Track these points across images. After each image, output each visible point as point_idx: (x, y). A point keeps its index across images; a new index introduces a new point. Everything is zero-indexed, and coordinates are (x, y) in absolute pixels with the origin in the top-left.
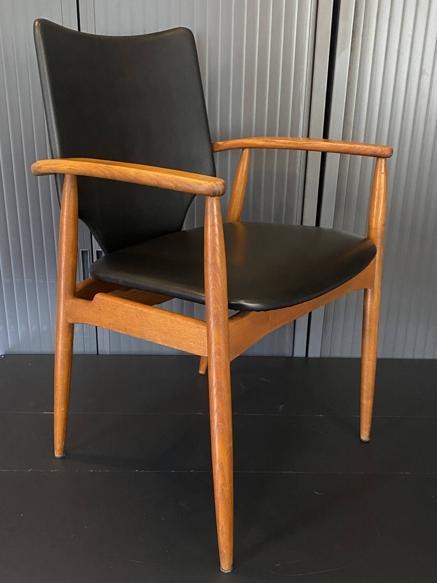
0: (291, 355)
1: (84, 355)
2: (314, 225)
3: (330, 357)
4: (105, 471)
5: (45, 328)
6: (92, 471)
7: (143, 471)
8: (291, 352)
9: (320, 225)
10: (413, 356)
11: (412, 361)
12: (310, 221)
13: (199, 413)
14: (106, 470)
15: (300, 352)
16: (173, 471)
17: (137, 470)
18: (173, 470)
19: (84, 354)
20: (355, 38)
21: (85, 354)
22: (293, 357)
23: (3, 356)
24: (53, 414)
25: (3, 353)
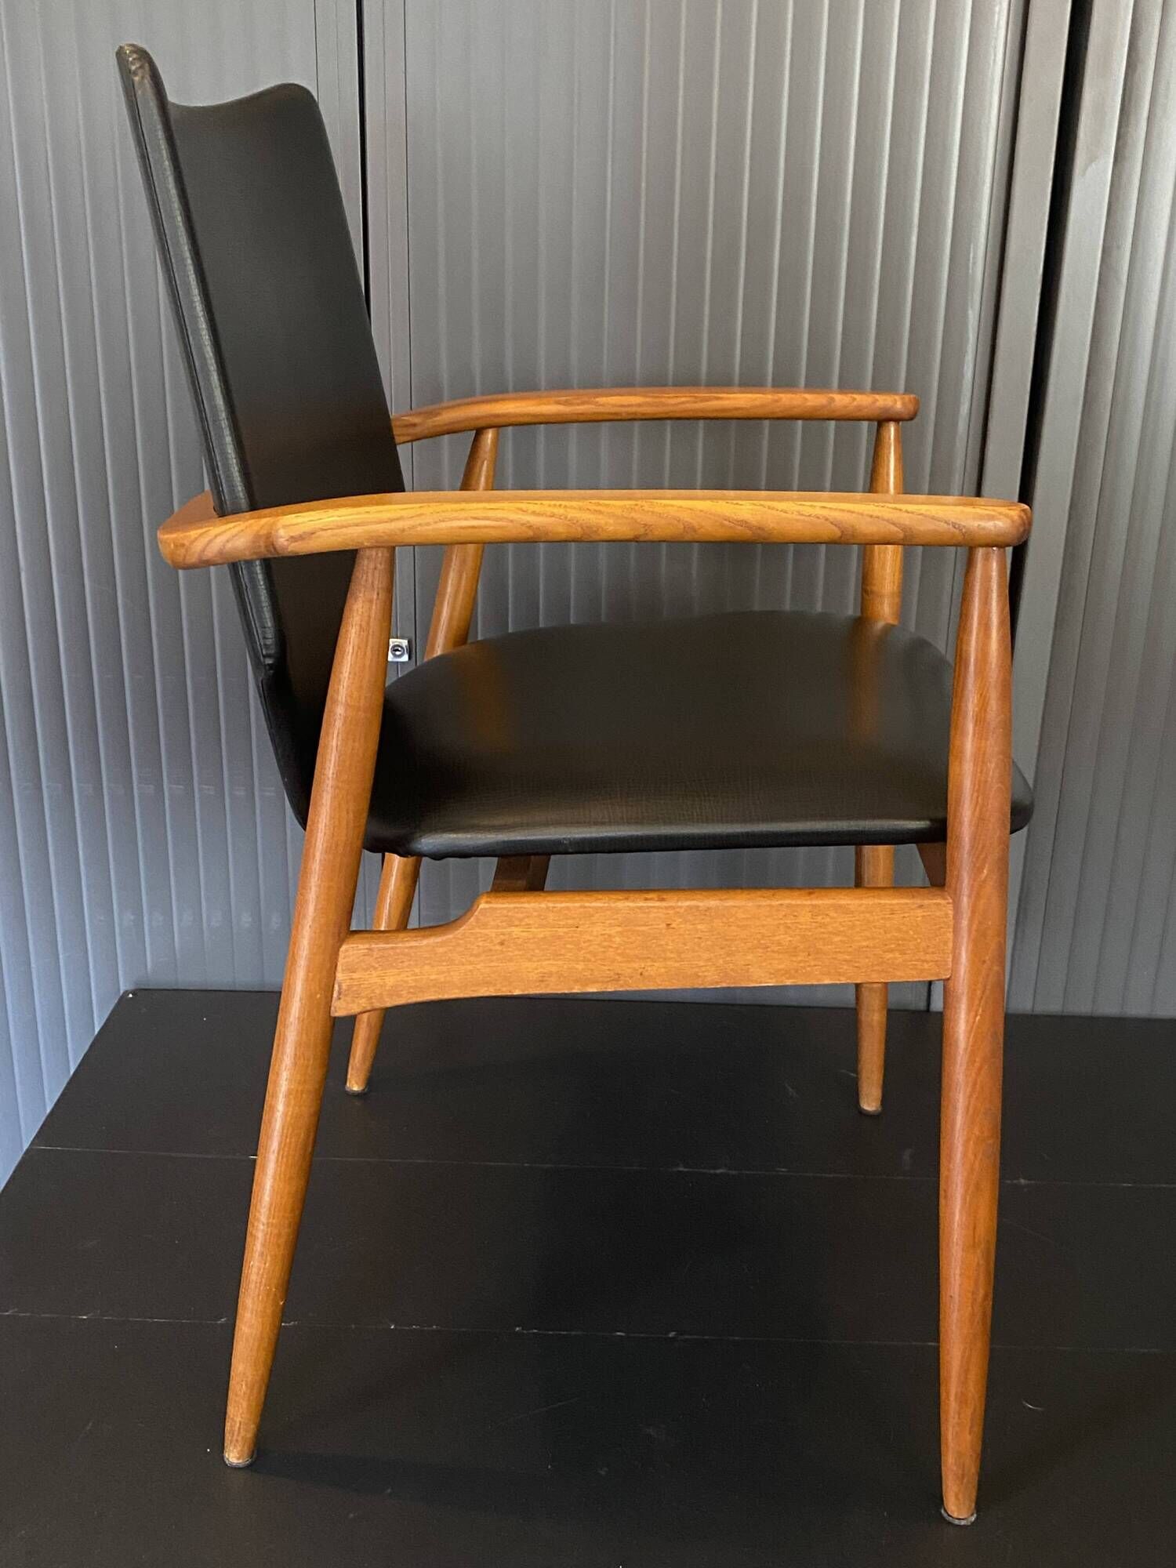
0: (922, 1006)
3: (1035, 1013)
4: (430, 1329)
5: (246, 919)
6: (392, 1327)
7: (535, 1331)
13: (678, 1165)
14: (432, 1326)
16: (619, 1334)
17: (517, 1329)
18: (619, 1331)
20: (1127, 126)
22: (928, 1010)
23: (131, 996)
24: (255, 1160)
25: (131, 987)
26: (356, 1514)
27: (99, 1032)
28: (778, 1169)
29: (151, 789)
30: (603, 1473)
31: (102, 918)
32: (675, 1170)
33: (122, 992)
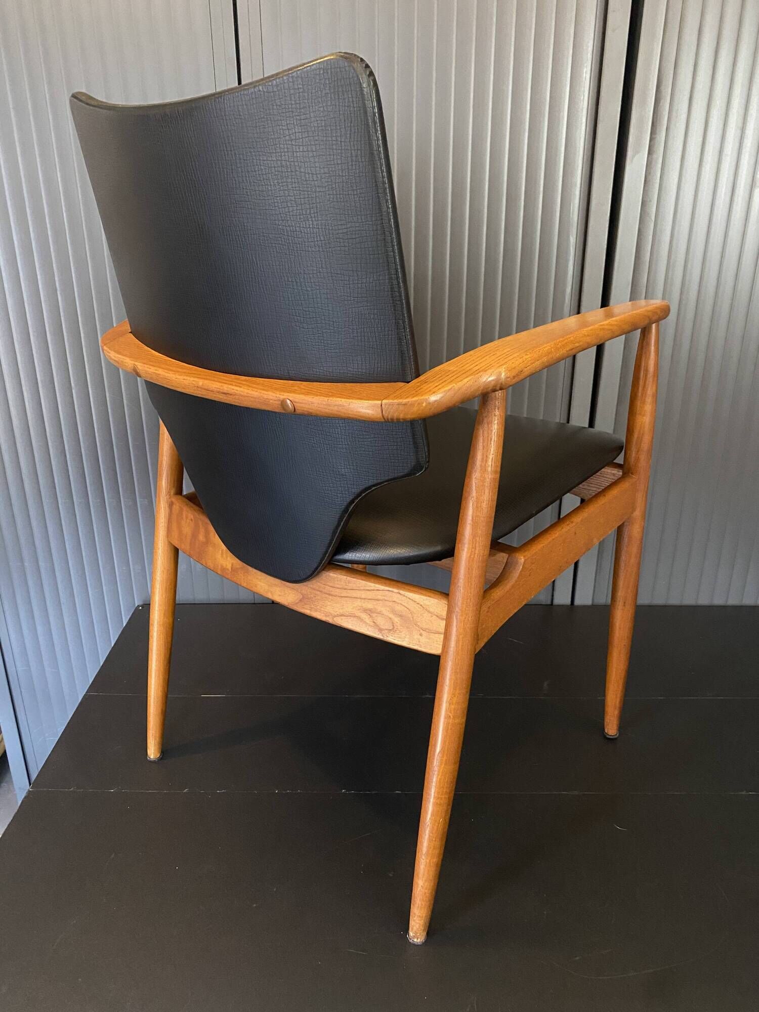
0: (549, 602)
1: (254, 604)
2: (587, 425)
4: (296, 792)
6: (277, 792)
7: (353, 792)
8: (550, 598)
9: (594, 425)
10: (727, 602)
11: (723, 609)
12: (580, 418)
13: (426, 695)
15: (562, 598)
17: (343, 791)
18: (397, 791)
19: (253, 602)
20: (655, 134)
21: (256, 602)
22: (552, 604)
23: (141, 608)
25: (141, 603)
26: (258, 905)
27: (126, 625)
28: (479, 695)
29: (146, 502)
30: (391, 875)
31: (124, 568)
32: (424, 697)
33: (136, 605)
